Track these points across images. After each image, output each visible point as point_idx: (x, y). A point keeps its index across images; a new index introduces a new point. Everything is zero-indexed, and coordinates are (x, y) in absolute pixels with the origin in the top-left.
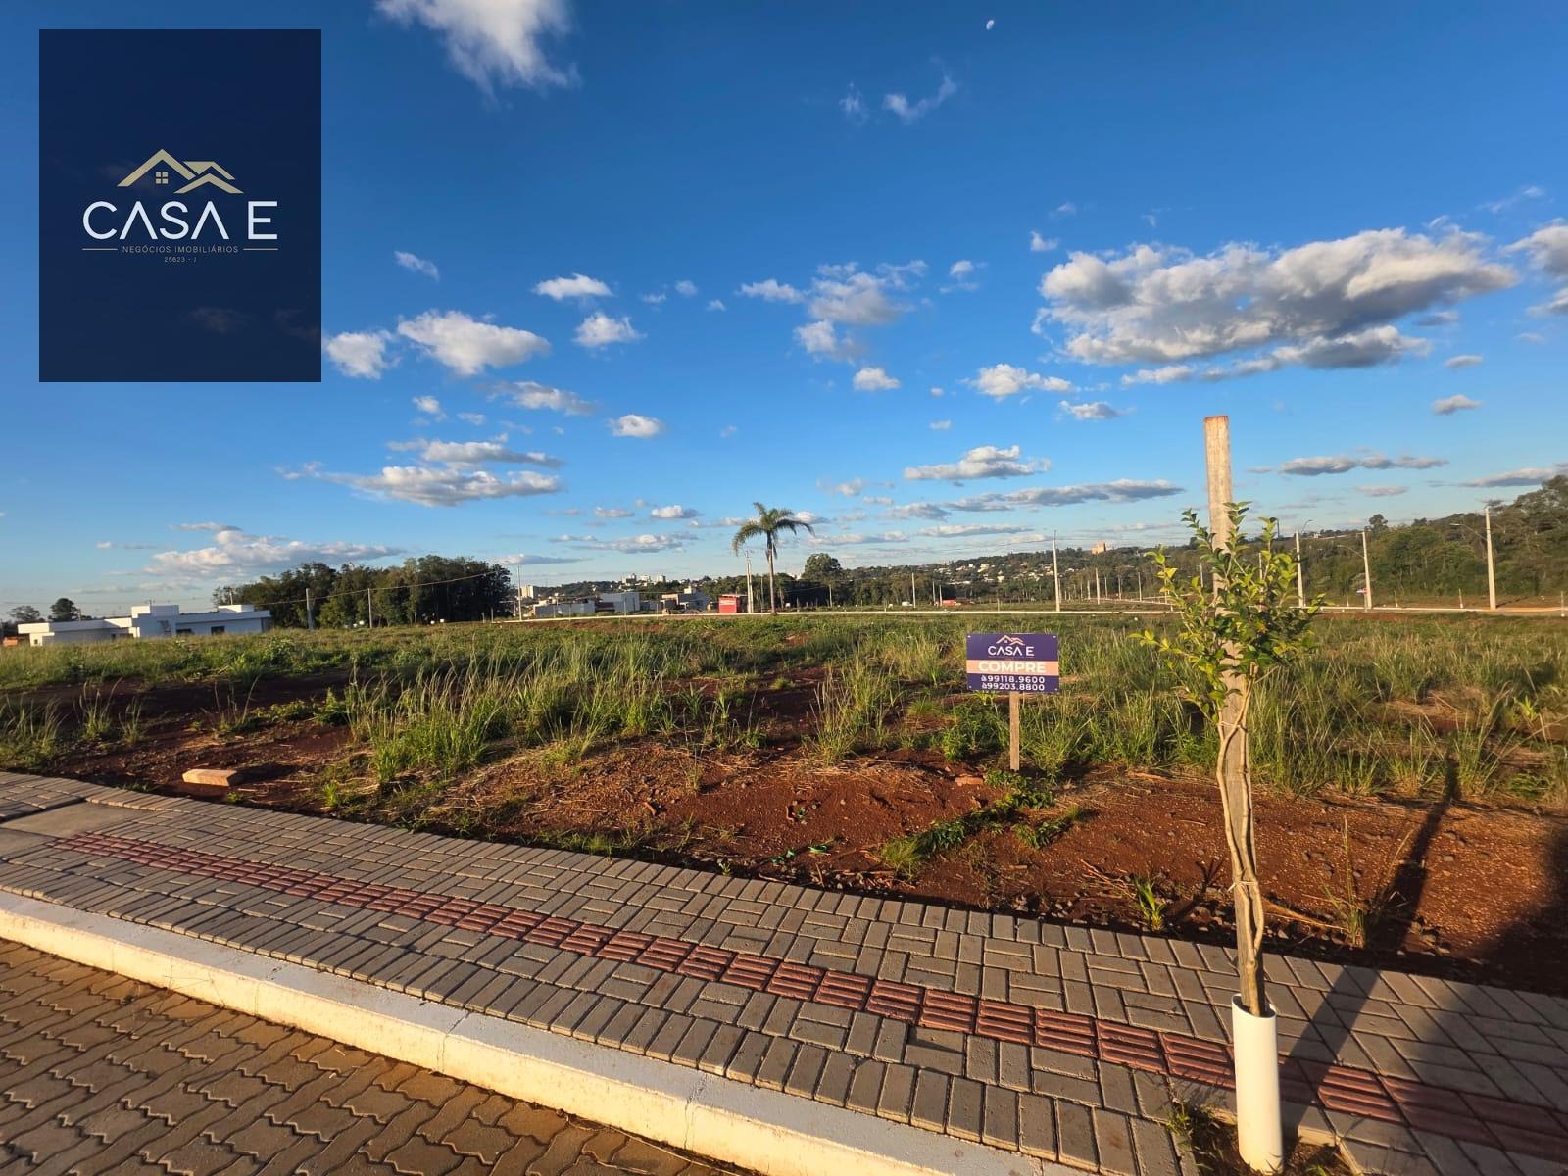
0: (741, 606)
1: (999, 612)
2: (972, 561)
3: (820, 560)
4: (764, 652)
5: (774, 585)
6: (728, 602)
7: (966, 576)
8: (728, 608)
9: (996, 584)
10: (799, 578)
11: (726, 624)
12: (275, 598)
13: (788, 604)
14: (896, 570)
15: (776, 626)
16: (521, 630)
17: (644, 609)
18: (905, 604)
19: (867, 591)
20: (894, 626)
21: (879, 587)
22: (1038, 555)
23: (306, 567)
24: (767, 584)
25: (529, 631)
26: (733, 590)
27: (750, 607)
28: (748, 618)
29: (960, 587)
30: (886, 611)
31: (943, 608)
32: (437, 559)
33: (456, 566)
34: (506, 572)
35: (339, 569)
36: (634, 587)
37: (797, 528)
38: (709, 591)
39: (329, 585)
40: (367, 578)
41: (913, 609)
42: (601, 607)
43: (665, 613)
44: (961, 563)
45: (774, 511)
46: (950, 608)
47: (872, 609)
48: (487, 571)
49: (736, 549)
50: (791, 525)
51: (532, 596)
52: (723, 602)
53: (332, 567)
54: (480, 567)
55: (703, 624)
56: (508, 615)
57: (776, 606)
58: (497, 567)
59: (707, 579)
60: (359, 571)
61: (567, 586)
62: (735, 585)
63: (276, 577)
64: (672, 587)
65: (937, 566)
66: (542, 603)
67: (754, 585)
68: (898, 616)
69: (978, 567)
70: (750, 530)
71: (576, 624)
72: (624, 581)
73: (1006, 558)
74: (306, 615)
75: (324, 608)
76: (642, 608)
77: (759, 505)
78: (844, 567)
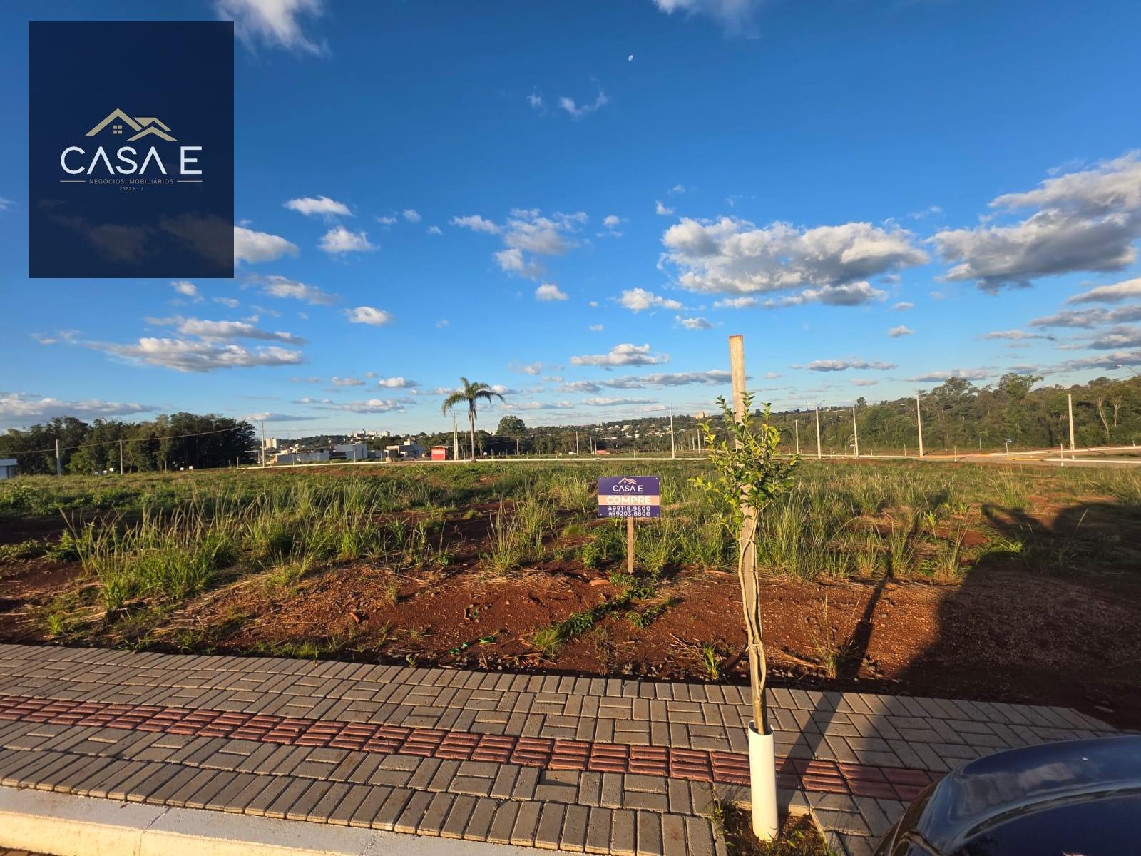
0: (449, 455)
1: (634, 459)
2: (618, 423)
3: (510, 421)
4: (463, 489)
5: (475, 439)
6: (438, 452)
7: (614, 434)
8: (438, 456)
9: (633, 439)
10: (494, 434)
11: (435, 469)
12: (23, 448)
13: (485, 454)
14: (565, 428)
15: (473, 470)
16: (261, 475)
17: (371, 457)
18: (571, 453)
19: (544, 444)
20: (561, 470)
21: (553, 441)
22: (661, 419)
23: (57, 421)
24: (469, 439)
25: (270, 475)
26: (443, 442)
27: (456, 455)
28: (453, 464)
29: (609, 441)
30: (557, 458)
31: (597, 456)
32: (188, 416)
33: (206, 422)
34: (252, 427)
35: (91, 423)
36: (364, 440)
37: (493, 397)
38: (424, 443)
39: (81, 436)
40: (119, 431)
41: (577, 457)
42: (334, 456)
43: (388, 460)
44: (610, 424)
45: (475, 384)
46: (602, 456)
47: (546, 457)
48: (234, 426)
49: (444, 411)
50: (487, 395)
51: (275, 446)
52: (434, 452)
53: (84, 421)
54: (230, 423)
55: (416, 469)
56: (253, 462)
57: (476, 455)
58: (244, 423)
59: (423, 434)
60: (111, 425)
61: (307, 439)
62: (444, 439)
63: (25, 429)
64: (395, 440)
65: (594, 426)
66: (283, 452)
67: (460, 439)
68: (565, 462)
69: (622, 427)
70: (456, 398)
71: (311, 469)
72: (355, 435)
73: (640, 422)
74: (55, 463)
75: (75, 457)
76: (369, 457)
77: (464, 380)
78: (527, 426)
